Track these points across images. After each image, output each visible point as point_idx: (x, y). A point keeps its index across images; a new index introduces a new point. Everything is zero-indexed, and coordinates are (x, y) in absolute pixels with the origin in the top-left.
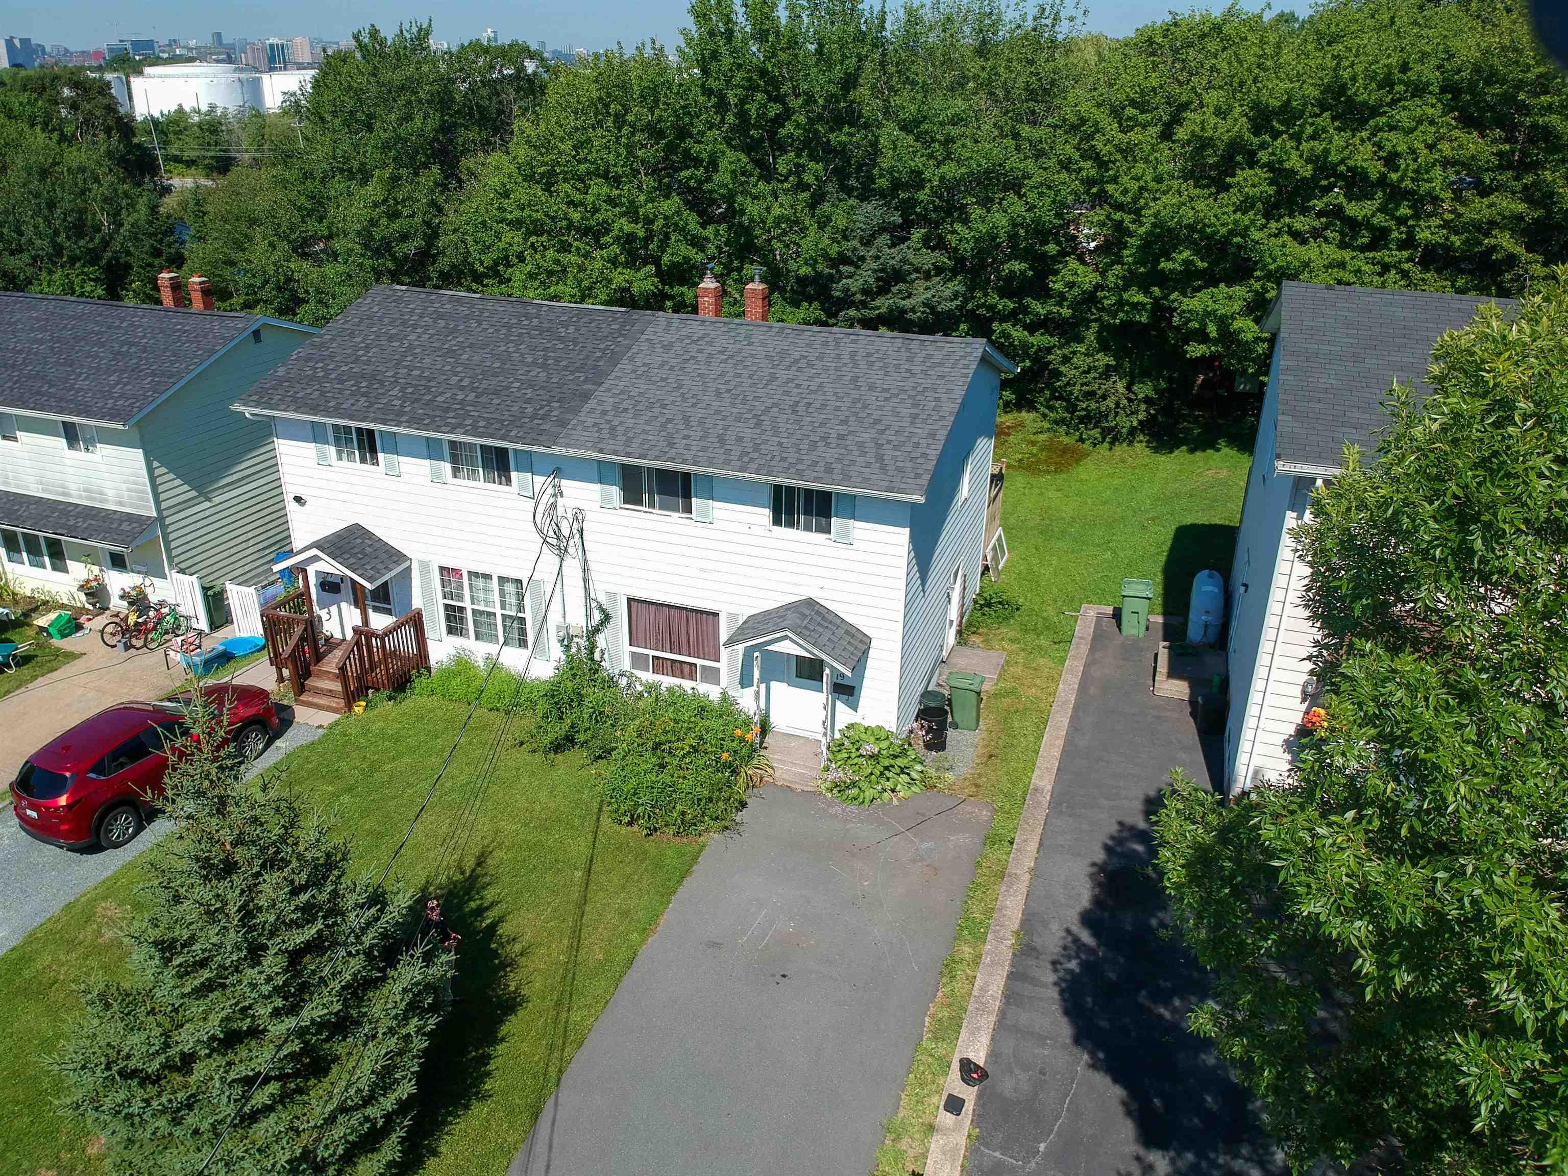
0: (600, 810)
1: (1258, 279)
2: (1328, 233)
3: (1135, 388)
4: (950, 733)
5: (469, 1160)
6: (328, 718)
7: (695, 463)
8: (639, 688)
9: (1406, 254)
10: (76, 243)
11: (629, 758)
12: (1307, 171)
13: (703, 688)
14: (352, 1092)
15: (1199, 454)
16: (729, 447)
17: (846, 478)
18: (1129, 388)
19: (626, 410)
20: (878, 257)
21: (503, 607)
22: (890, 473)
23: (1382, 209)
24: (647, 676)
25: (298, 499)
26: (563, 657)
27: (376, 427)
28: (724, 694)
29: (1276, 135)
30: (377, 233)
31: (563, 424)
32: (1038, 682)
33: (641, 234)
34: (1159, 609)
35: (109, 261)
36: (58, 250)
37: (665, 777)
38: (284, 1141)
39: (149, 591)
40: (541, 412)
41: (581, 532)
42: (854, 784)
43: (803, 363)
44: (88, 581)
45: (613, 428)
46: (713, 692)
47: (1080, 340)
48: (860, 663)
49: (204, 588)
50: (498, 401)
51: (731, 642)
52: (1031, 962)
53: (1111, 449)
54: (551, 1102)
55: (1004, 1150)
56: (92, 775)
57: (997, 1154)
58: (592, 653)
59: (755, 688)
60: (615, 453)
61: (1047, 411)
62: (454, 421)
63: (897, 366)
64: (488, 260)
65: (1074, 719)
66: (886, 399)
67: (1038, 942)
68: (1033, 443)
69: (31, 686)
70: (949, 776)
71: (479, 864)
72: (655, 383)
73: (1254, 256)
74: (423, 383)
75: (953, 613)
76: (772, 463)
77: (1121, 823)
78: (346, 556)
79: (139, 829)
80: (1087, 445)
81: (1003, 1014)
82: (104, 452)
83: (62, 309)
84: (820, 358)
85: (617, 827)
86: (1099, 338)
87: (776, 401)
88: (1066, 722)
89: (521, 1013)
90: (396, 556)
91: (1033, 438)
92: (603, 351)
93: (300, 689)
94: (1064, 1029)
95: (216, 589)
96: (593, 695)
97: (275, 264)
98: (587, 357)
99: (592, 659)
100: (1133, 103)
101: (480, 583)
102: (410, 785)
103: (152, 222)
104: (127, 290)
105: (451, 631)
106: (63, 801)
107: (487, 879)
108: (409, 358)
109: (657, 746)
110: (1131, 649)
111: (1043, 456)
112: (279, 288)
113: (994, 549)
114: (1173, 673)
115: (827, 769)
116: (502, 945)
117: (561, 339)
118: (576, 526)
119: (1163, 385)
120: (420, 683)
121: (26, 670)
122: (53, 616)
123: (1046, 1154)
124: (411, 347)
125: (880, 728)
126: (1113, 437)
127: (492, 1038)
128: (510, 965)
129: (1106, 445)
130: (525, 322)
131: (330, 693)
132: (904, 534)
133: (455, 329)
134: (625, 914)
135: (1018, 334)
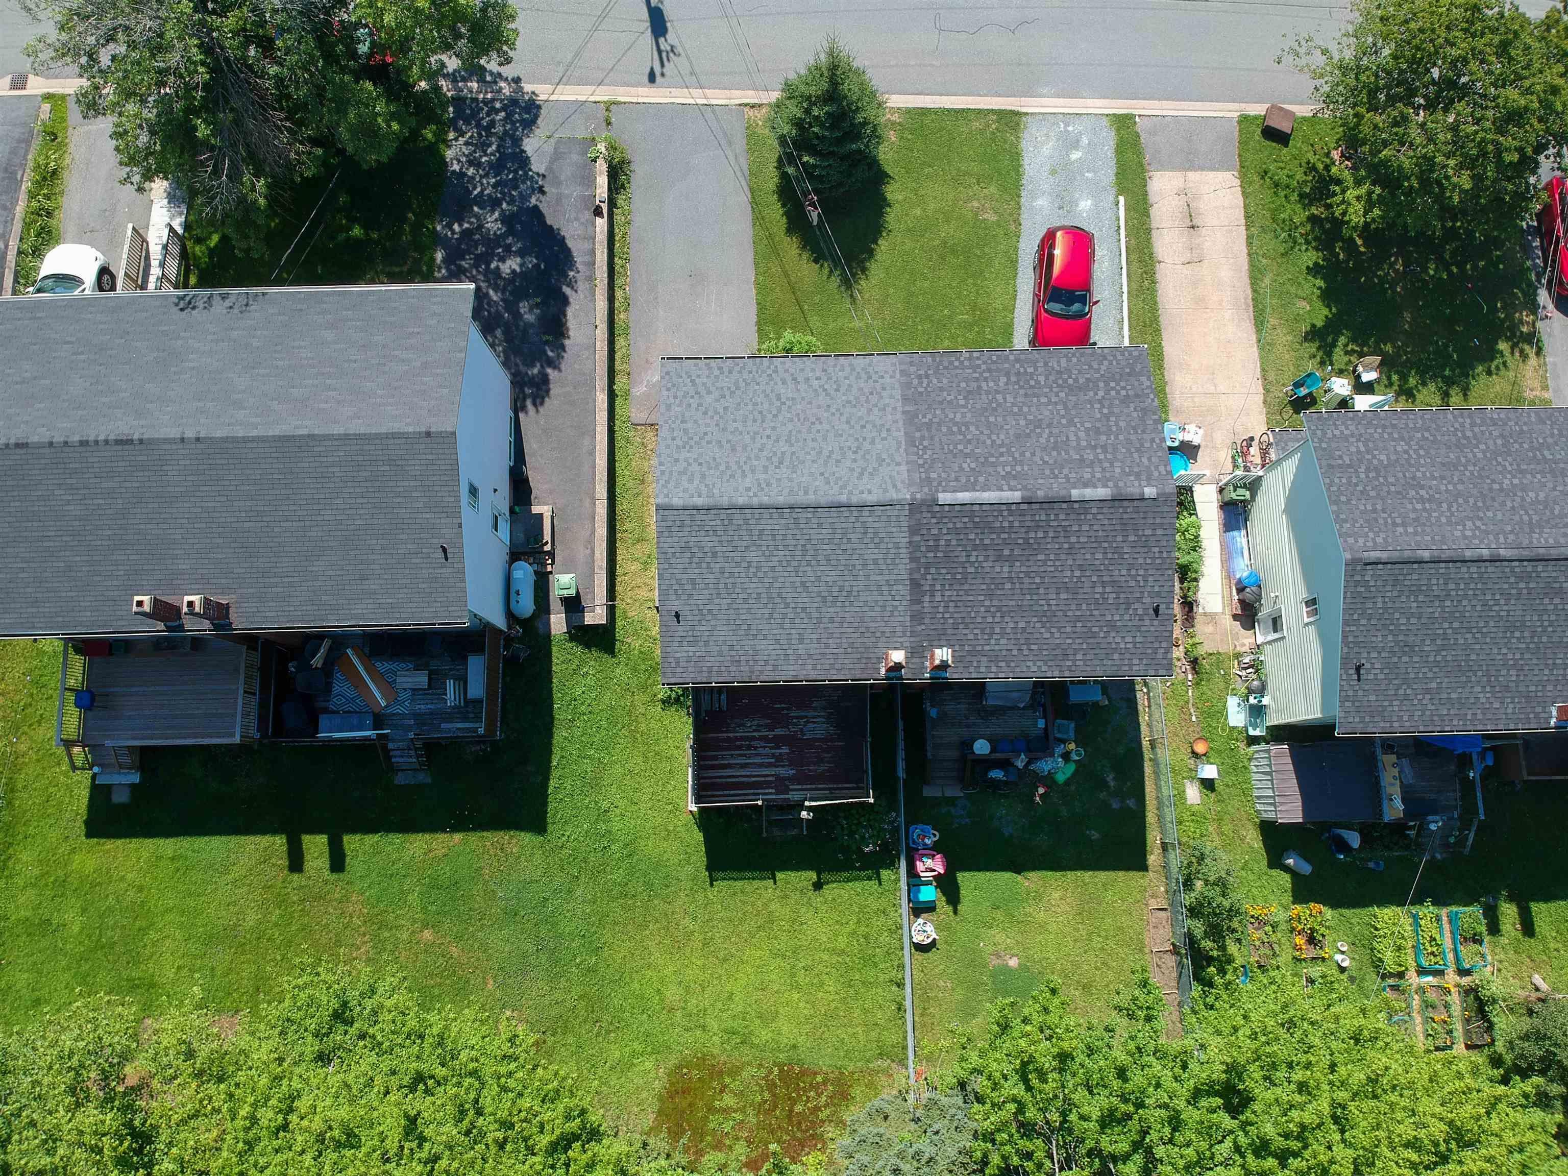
43: (775, 461)
63: (710, 467)
72: (868, 423)
87: (777, 420)
89: (784, 228)
92: (925, 447)
116: (812, 256)
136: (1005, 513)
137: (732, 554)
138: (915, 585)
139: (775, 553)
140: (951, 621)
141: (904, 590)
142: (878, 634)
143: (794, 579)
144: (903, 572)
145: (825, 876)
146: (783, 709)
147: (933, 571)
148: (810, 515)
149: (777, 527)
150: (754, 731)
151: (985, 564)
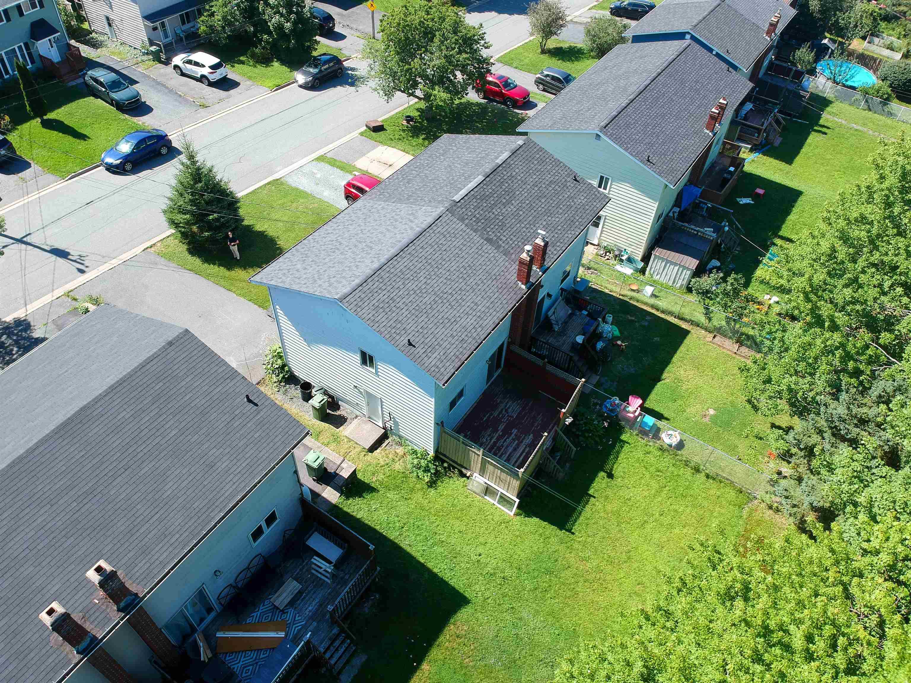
136: (485, 187)
137: (401, 293)
138: (489, 240)
139: (419, 276)
140: (520, 244)
141: (488, 247)
142: (502, 273)
143: (440, 281)
144: (478, 239)
145: (608, 467)
146: (489, 417)
147: (488, 230)
148: (413, 247)
149: (406, 264)
150: (491, 440)
151: (503, 212)
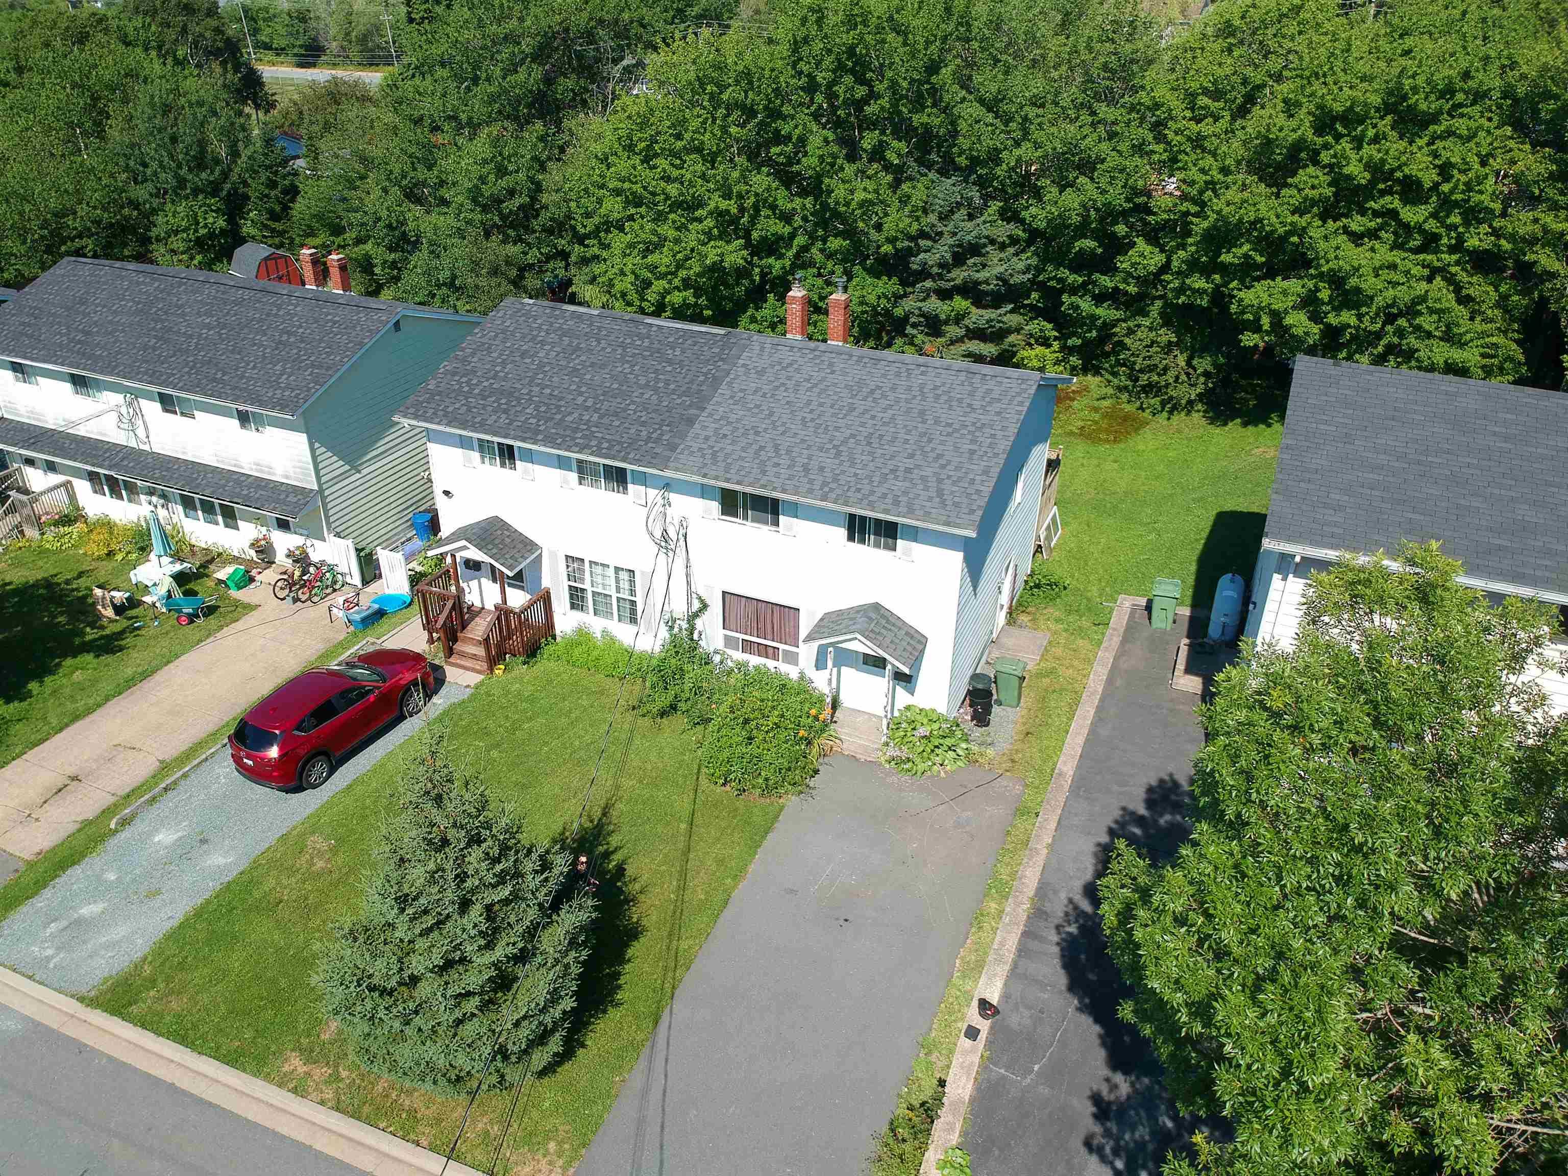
0: (699, 771)
1: (1313, 277)
2: (1383, 234)
3: (1195, 362)
4: (995, 709)
5: (608, 1052)
6: (474, 679)
7: (784, 491)
8: (730, 664)
9: (1455, 257)
10: (197, 175)
11: (724, 732)
12: (1363, 178)
13: (785, 668)
14: (533, 1005)
15: (1251, 428)
16: (812, 477)
17: (910, 512)
18: (1189, 363)
19: (725, 436)
20: (955, 234)
21: (618, 591)
22: (948, 508)
23: (1434, 215)
24: (738, 655)
25: (447, 493)
26: (668, 636)
27: (517, 444)
28: (802, 673)
29: (1338, 137)
30: (487, 191)
31: (673, 448)
32: (1076, 663)
33: (734, 211)
34: (1188, 601)
35: (229, 192)
36: (182, 183)
37: (752, 749)
38: (485, 1038)
39: (310, 551)
40: (654, 435)
41: (685, 536)
42: (909, 760)
43: (878, 394)
44: (257, 540)
45: (714, 455)
46: (792, 672)
47: (1146, 314)
48: (916, 661)
49: (357, 550)
50: (617, 423)
51: (809, 638)
52: (1042, 924)
53: (1169, 419)
54: (667, 1011)
55: (1007, 1069)
56: (296, 732)
57: (1002, 1071)
58: (692, 634)
59: (827, 671)
60: (716, 478)
61: (1110, 378)
62: (581, 441)
63: (960, 401)
64: (591, 224)
65: (1099, 709)
66: (949, 434)
67: (1048, 907)
68: (1096, 410)
69: (219, 635)
70: (990, 752)
71: (604, 814)
72: (750, 409)
73: (1311, 255)
74: (553, 402)
75: (1004, 599)
76: (849, 494)
77: (1124, 809)
78: (490, 547)
79: (331, 773)
80: (1147, 414)
81: (1015, 966)
82: (272, 434)
83: (224, 293)
84: (893, 389)
85: (712, 786)
86: (1162, 314)
87: (853, 432)
88: (1092, 713)
89: (642, 940)
90: (529, 546)
91: (1096, 404)
92: (705, 374)
93: (450, 652)
94: (1062, 979)
95: (367, 551)
96: (693, 672)
97: (388, 209)
98: (692, 382)
99: (692, 639)
100: (1206, 92)
101: (598, 570)
102: (546, 743)
103: (267, 154)
104: (246, 219)
105: (573, 606)
106: (274, 752)
107: (611, 827)
108: (541, 376)
109: (746, 721)
110: (1158, 642)
111: (1104, 424)
112: (390, 226)
113: (1048, 528)
114: (1188, 671)
115: (886, 744)
116: (625, 883)
117: (670, 362)
118: (682, 532)
119: (1222, 360)
120: (548, 650)
121: (213, 621)
122: (230, 569)
123: (1039, 1074)
124: (541, 366)
125: (934, 711)
126: (1173, 407)
127: (621, 959)
128: (632, 900)
129: (1165, 414)
130: (638, 343)
131: (474, 657)
132: (959, 556)
133: (578, 348)
134: (720, 862)
135: (1086, 305)
